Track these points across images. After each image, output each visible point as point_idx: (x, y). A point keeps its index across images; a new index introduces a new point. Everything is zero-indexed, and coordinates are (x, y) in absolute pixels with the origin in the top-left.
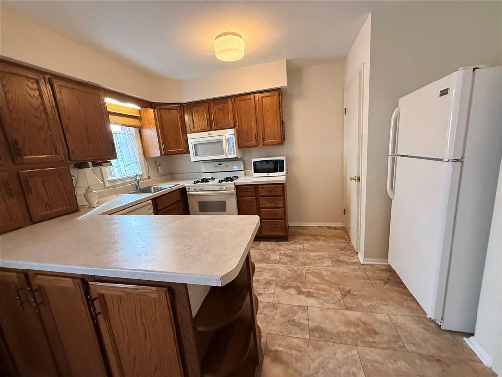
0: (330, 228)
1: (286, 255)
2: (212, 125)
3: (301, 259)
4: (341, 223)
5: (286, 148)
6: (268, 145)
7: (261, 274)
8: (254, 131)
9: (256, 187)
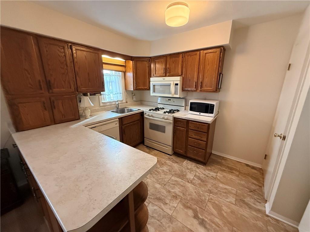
0: (247, 165)
1: (199, 178)
2: (167, 73)
3: (209, 186)
4: (261, 165)
5: (220, 95)
6: (204, 91)
7: (174, 187)
8: (195, 80)
9: (188, 122)
